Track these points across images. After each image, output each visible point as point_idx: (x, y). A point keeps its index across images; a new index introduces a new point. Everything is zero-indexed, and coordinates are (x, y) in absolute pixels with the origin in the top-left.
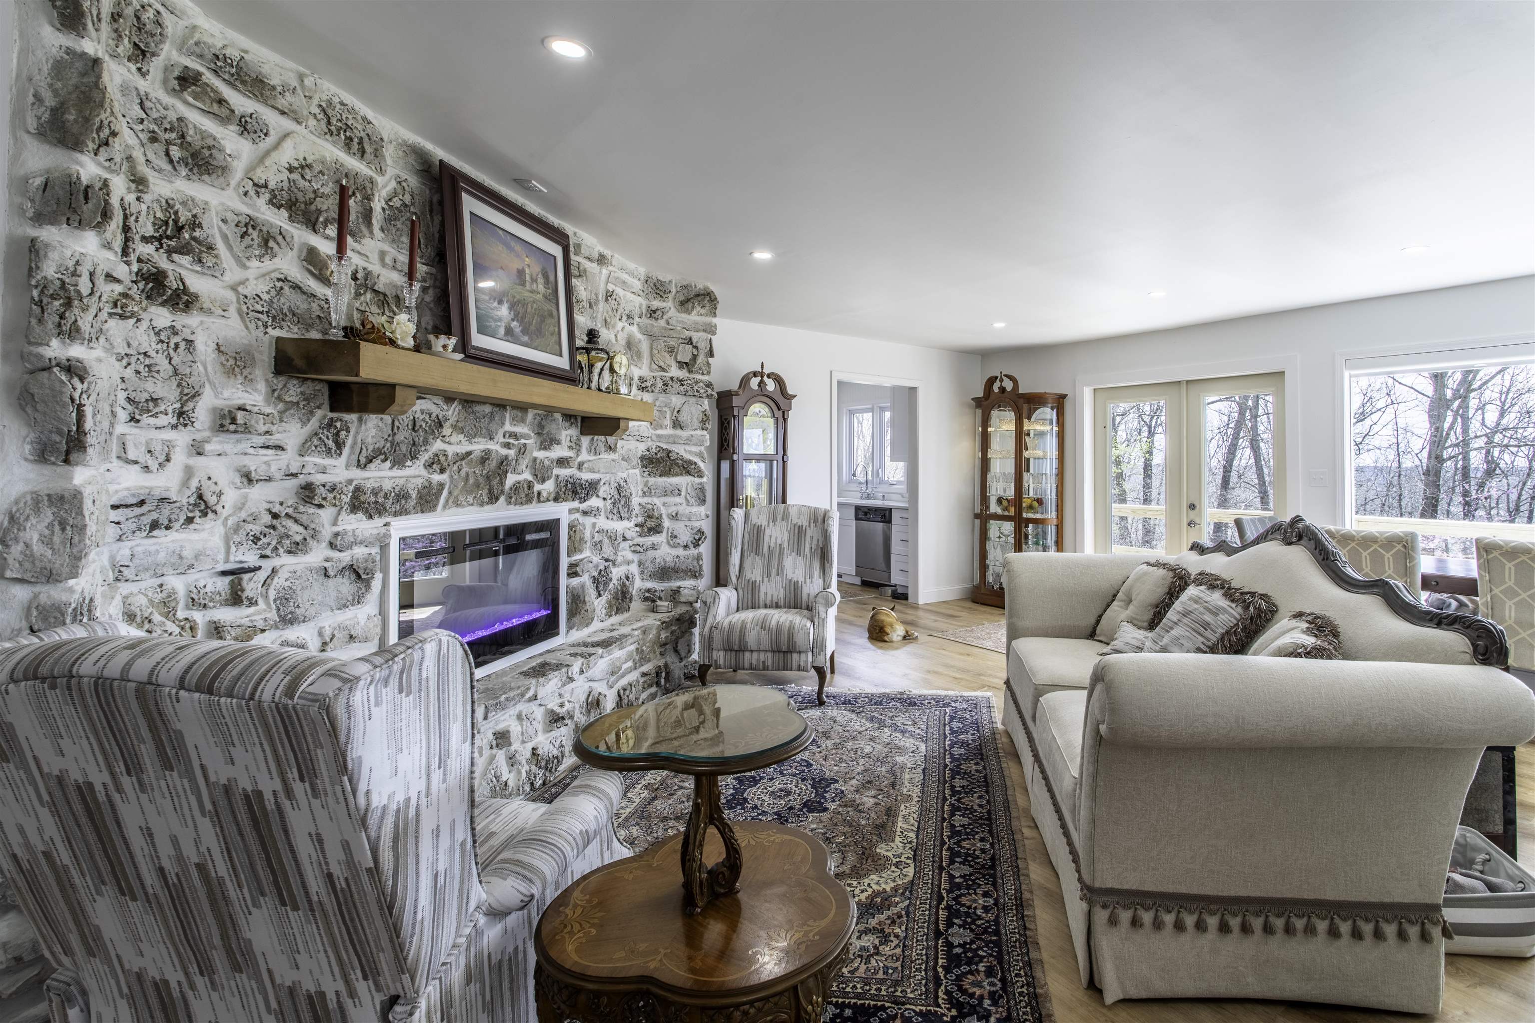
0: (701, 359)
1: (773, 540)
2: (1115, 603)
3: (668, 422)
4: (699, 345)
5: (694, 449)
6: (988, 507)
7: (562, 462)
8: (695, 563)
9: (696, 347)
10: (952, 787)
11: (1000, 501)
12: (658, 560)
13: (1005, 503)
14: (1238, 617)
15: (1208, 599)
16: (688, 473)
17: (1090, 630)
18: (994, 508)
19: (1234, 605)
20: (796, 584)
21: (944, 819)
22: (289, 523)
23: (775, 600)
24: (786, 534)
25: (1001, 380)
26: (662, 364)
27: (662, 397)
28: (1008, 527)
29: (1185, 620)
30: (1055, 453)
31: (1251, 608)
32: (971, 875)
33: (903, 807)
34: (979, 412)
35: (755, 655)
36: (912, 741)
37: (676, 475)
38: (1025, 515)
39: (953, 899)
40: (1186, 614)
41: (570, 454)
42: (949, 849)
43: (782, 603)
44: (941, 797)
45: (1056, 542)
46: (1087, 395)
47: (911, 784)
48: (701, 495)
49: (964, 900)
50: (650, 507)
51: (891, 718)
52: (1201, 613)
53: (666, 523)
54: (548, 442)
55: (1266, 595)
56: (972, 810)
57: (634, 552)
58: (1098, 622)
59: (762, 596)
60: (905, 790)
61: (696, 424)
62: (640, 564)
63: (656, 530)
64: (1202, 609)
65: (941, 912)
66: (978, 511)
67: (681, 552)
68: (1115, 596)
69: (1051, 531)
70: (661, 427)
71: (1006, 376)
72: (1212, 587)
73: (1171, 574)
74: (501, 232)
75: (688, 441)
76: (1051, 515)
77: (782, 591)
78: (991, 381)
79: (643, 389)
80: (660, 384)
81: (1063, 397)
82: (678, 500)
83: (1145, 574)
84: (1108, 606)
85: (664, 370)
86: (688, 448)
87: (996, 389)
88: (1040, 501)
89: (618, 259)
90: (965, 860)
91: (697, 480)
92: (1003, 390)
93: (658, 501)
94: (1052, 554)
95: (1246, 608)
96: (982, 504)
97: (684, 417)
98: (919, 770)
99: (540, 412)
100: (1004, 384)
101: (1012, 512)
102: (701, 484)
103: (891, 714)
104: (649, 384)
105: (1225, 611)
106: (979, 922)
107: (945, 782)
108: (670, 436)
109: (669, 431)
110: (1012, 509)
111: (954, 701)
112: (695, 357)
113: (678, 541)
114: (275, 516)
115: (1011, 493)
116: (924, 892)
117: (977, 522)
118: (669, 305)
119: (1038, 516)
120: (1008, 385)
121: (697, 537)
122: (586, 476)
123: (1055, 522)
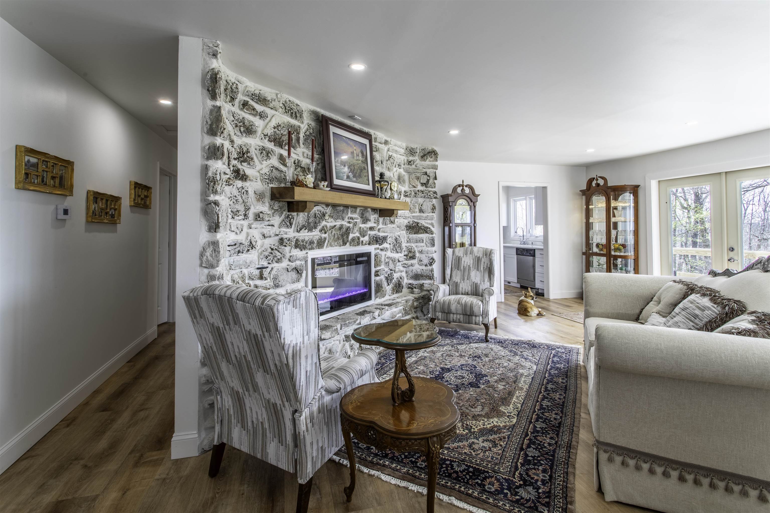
0: (431, 181)
1: (466, 263)
2: (651, 302)
3: (417, 210)
4: (430, 175)
5: (429, 222)
6: (590, 249)
7: (371, 229)
8: (431, 273)
9: (429, 176)
10: (546, 388)
11: (598, 245)
12: (414, 271)
13: (601, 247)
14: (718, 313)
15: (699, 301)
16: (427, 232)
17: (637, 316)
18: (595, 250)
19: (715, 306)
20: (476, 284)
21: (538, 401)
22: (276, 252)
23: (467, 291)
24: (472, 261)
25: (597, 180)
26: (414, 185)
27: (414, 199)
28: (603, 260)
29: (683, 313)
30: (632, 219)
31: (727, 308)
32: (546, 428)
33: (517, 392)
34: (584, 197)
35: (455, 316)
36: (530, 364)
37: (421, 233)
38: (613, 253)
39: (533, 436)
40: (684, 309)
41: (375, 225)
42: (537, 415)
43: (470, 293)
44: (539, 391)
45: (634, 269)
46: (654, 186)
47: (524, 383)
48: (432, 242)
49: (539, 438)
50: (410, 247)
51: (521, 352)
52: (694, 309)
53: (417, 255)
54: (365, 220)
55: (739, 301)
56: (554, 400)
57: (403, 267)
58: (641, 312)
59: (460, 289)
60: (520, 385)
61: (430, 210)
62: (406, 272)
63: (413, 258)
64: (694, 307)
65: (525, 441)
66: (584, 251)
67: (424, 267)
68: (652, 298)
69: (631, 263)
70: (414, 212)
71: (599, 177)
72: (704, 295)
73: (685, 287)
74: (344, 138)
75: (426, 218)
76: (631, 253)
77: (470, 287)
78: (590, 181)
79: (406, 196)
80: (413, 193)
81: (638, 186)
82: (422, 244)
83: (670, 287)
84: (648, 304)
85: (415, 187)
86: (426, 221)
87: (594, 184)
88: (624, 246)
89: (393, 141)
90: (545, 421)
91: (431, 236)
92: (598, 185)
93: (413, 245)
94: (632, 275)
95: (724, 308)
96: (586, 247)
97: (424, 208)
98: (530, 377)
99: (362, 208)
100: (598, 182)
101: (604, 252)
102: (432, 237)
103: (521, 350)
104: (408, 194)
105: (709, 309)
106: (545, 449)
107: (543, 385)
108: (418, 216)
109: (418, 214)
110: (605, 250)
111: (558, 348)
112: (428, 181)
113: (422, 263)
114: (272, 249)
115: (604, 241)
116: (519, 430)
117: (584, 257)
118: (416, 158)
119: (622, 254)
120: (601, 182)
121: (431, 261)
122: (381, 234)
123: (633, 257)
